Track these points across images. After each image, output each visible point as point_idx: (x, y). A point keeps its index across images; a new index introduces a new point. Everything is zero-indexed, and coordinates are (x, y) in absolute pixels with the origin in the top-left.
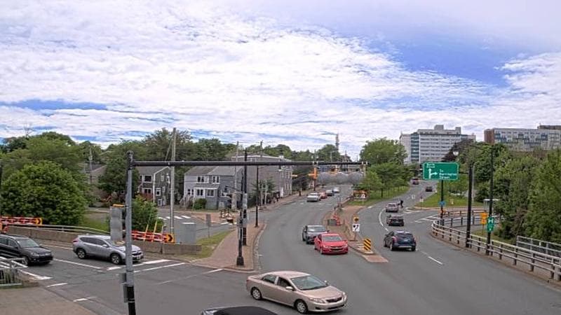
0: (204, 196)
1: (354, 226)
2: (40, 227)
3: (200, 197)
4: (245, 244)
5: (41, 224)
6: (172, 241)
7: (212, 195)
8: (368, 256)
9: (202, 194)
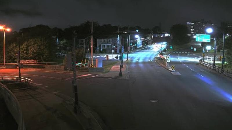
0: (105, 48)
1: (168, 60)
2: (37, 64)
3: (104, 48)
4: (123, 67)
5: (37, 63)
6: (93, 67)
7: (109, 47)
8: (173, 73)
9: (104, 47)
